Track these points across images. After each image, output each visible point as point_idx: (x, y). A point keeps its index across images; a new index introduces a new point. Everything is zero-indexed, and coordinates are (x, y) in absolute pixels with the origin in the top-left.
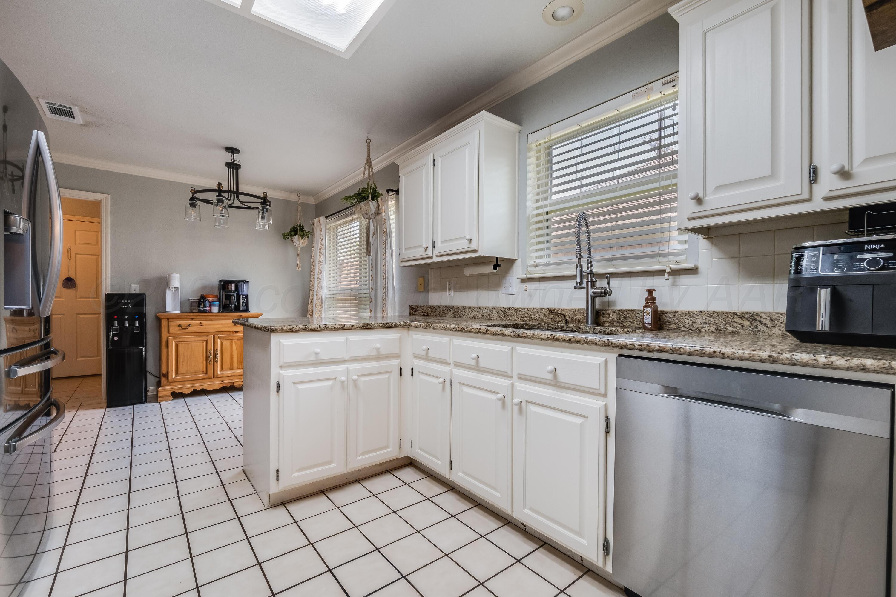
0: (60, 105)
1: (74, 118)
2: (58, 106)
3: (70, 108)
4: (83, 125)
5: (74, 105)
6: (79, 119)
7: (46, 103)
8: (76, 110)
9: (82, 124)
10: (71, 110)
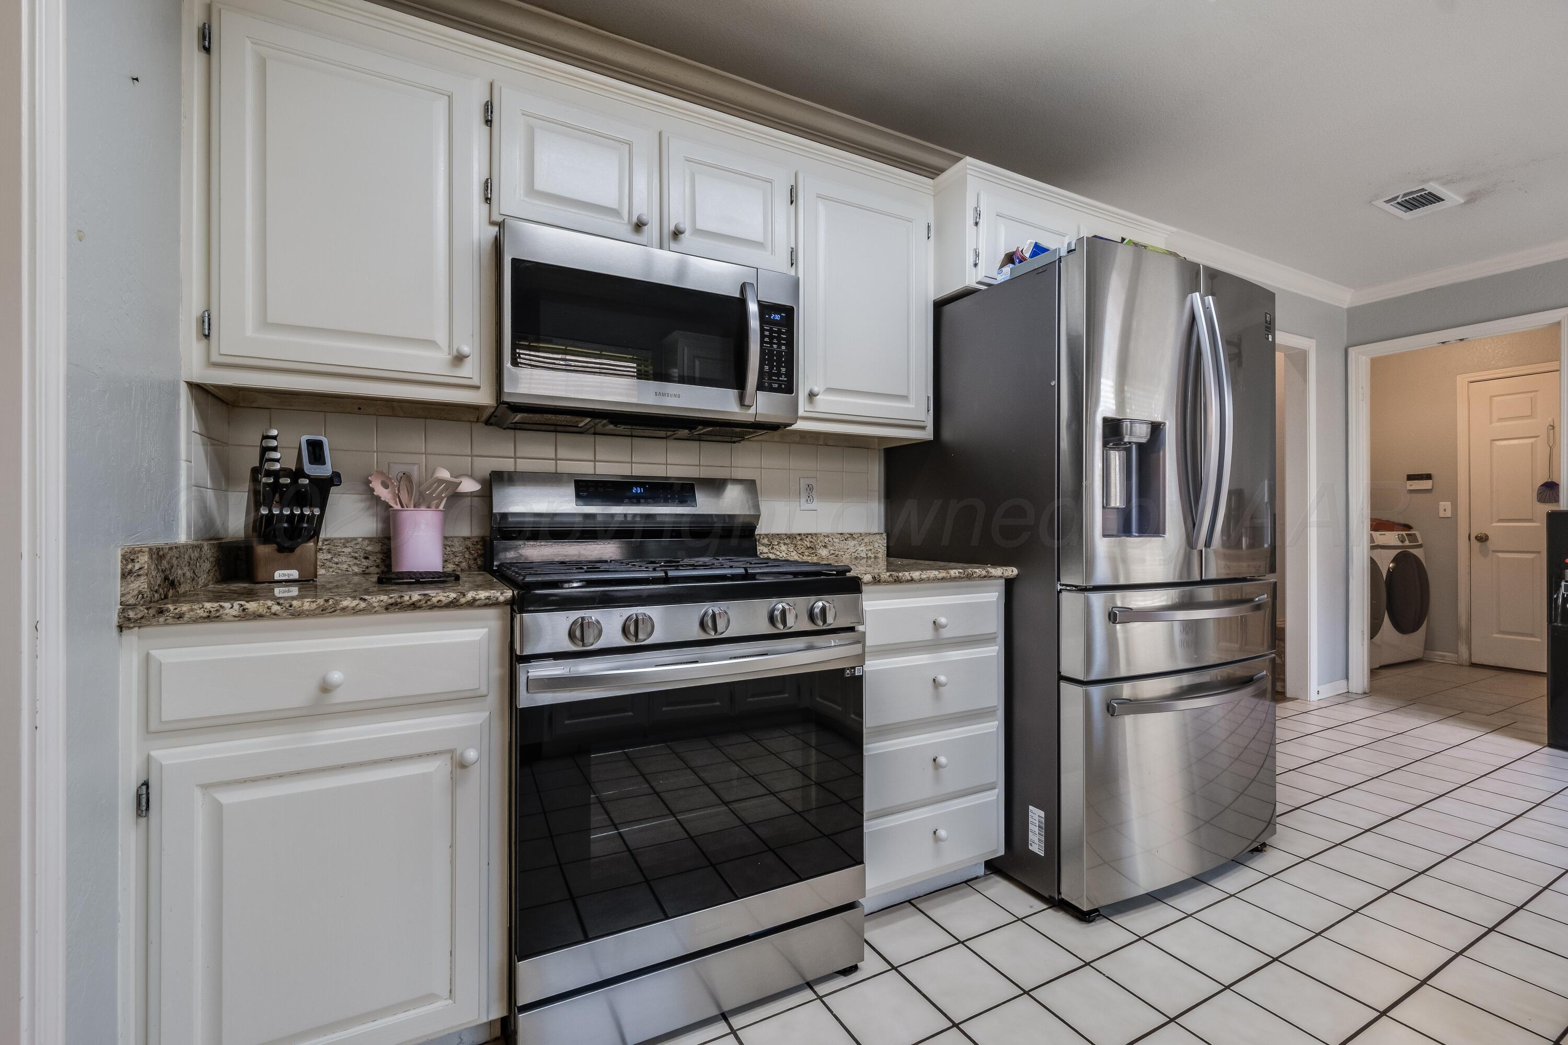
0: (1405, 195)
1: (1443, 200)
2: (1403, 197)
3: (1423, 190)
4: (1465, 203)
5: (1424, 181)
6: (1452, 197)
7: (1388, 201)
8: (1434, 187)
9: (1462, 201)
10: (1427, 192)
